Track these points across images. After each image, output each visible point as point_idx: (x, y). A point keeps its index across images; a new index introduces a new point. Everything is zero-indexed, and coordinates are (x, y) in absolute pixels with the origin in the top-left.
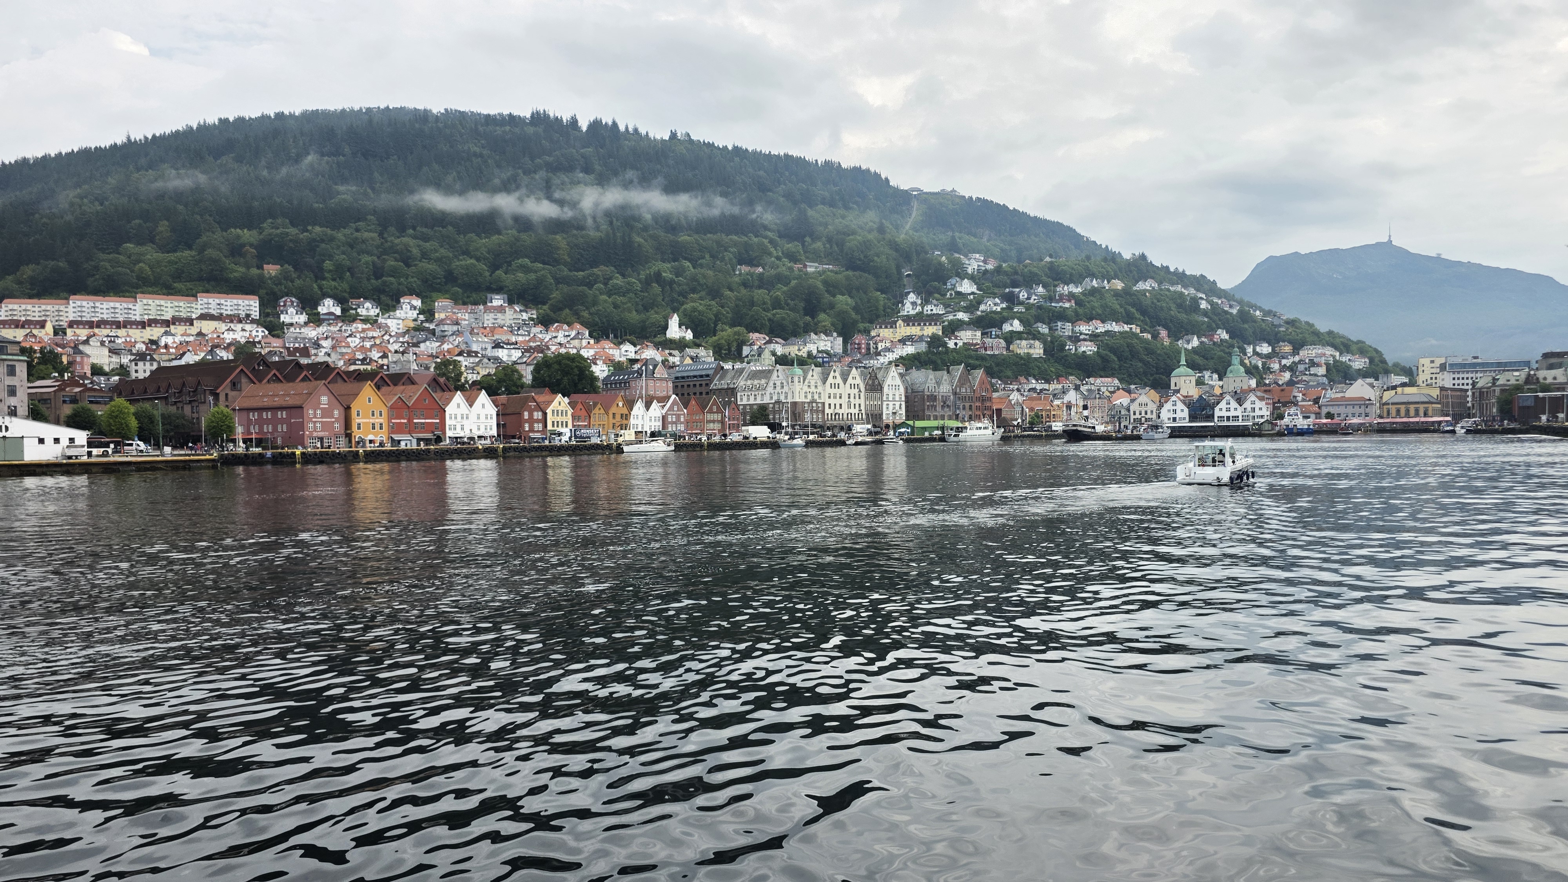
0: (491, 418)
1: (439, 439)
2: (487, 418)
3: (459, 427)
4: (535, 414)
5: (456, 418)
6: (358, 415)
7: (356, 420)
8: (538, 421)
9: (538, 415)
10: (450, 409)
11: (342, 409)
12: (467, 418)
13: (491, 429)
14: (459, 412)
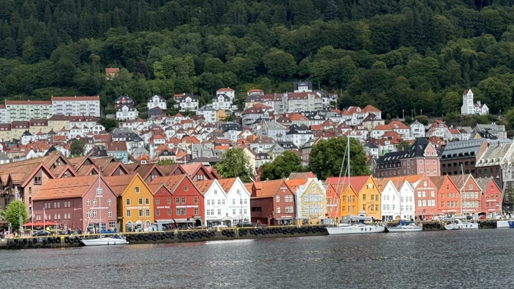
0: (246, 202)
1: (198, 223)
2: (241, 203)
3: (216, 212)
4: (287, 197)
5: (213, 203)
6: (128, 203)
7: (126, 207)
8: (289, 204)
9: (289, 198)
10: (209, 196)
11: (115, 198)
12: (224, 203)
13: (245, 212)
14: (216, 198)
